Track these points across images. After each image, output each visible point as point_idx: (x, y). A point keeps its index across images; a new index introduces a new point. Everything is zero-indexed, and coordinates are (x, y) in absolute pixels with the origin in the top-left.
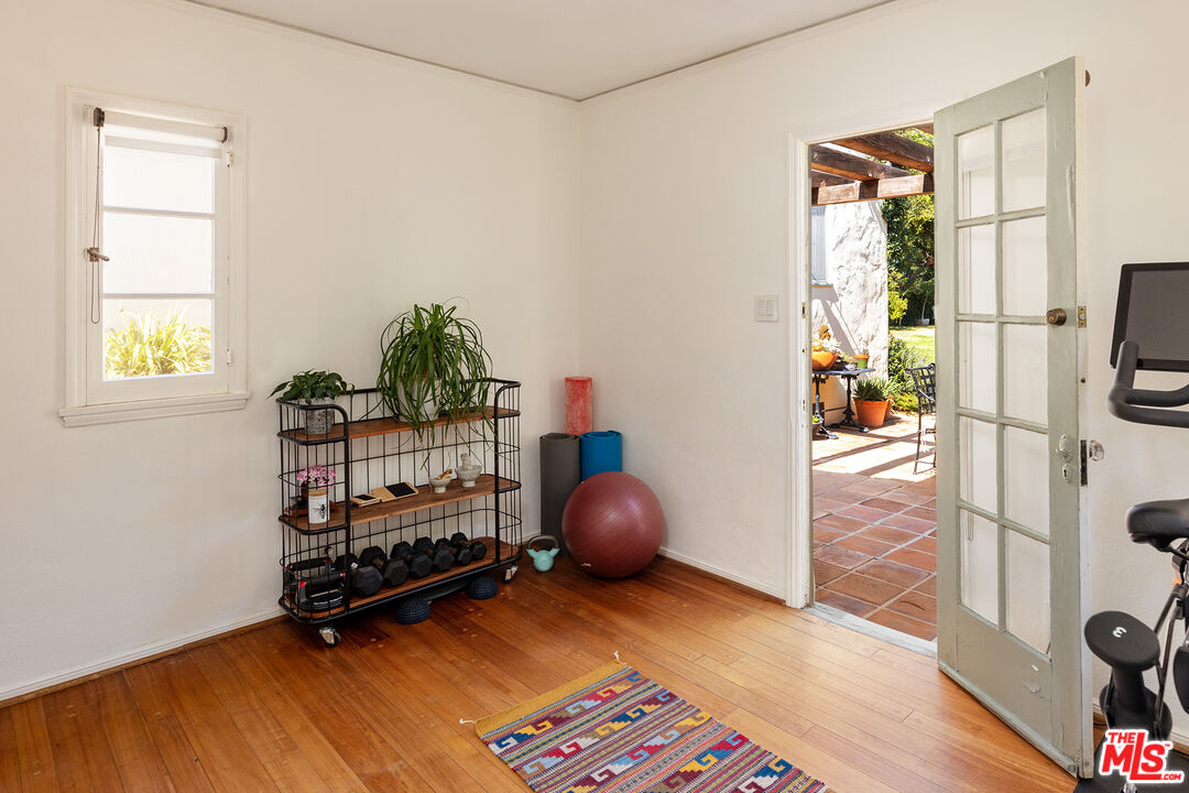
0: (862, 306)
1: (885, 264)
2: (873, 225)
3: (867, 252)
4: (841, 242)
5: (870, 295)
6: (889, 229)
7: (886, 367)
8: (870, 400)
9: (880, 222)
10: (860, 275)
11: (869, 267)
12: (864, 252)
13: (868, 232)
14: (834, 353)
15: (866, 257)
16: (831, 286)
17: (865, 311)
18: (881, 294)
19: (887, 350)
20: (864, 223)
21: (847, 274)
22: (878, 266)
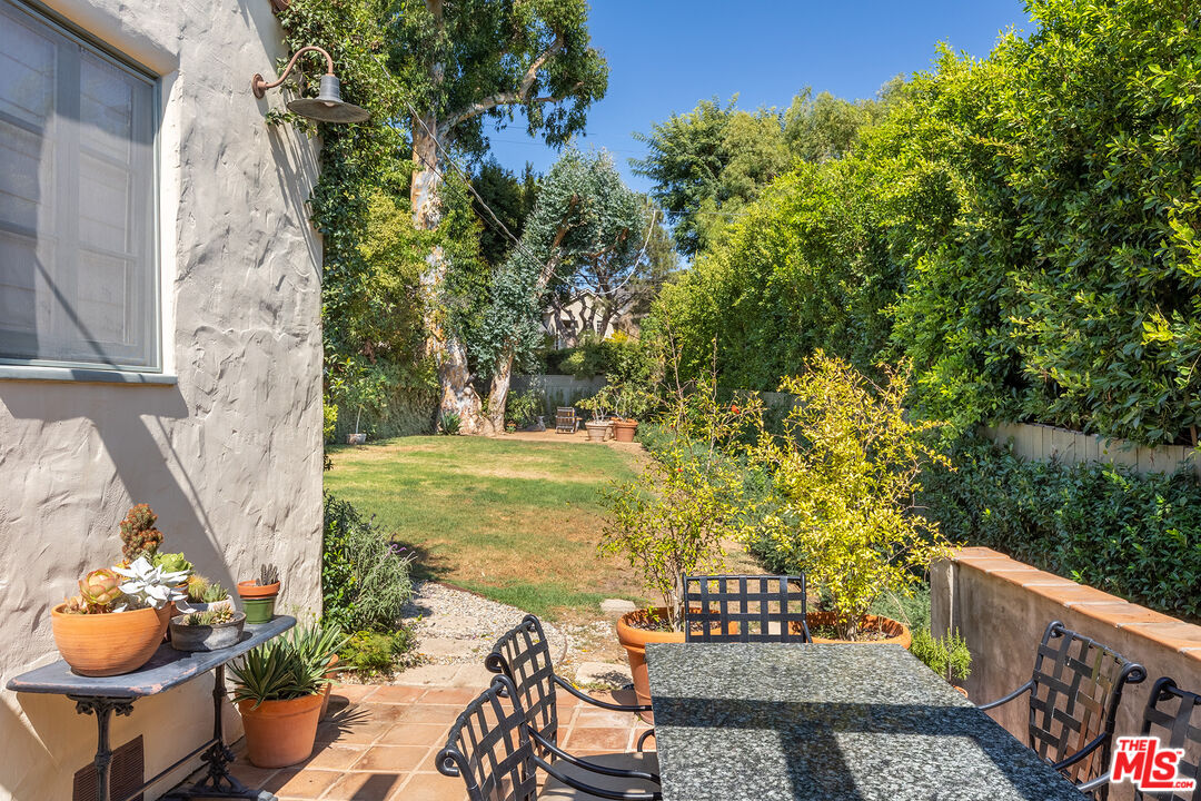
0: (261, 438)
1: (316, 334)
2: (290, 236)
3: (276, 299)
4: (203, 259)
5: (284, 404)
6: (325, 254)
7: (317, 574)
8: (284, 696)
9: (304, 231)
10: (256, 354)
11: (279, 334)
12: (266, 296)
13: (278, 252)
14: (168, 609)
15: (272, 310)
16: (170, 386)
17: (268, 449)
18: (307, 405)
19: (319, 536)
20: (269, 224)
21: (217, 352)
22: (301, 337)
